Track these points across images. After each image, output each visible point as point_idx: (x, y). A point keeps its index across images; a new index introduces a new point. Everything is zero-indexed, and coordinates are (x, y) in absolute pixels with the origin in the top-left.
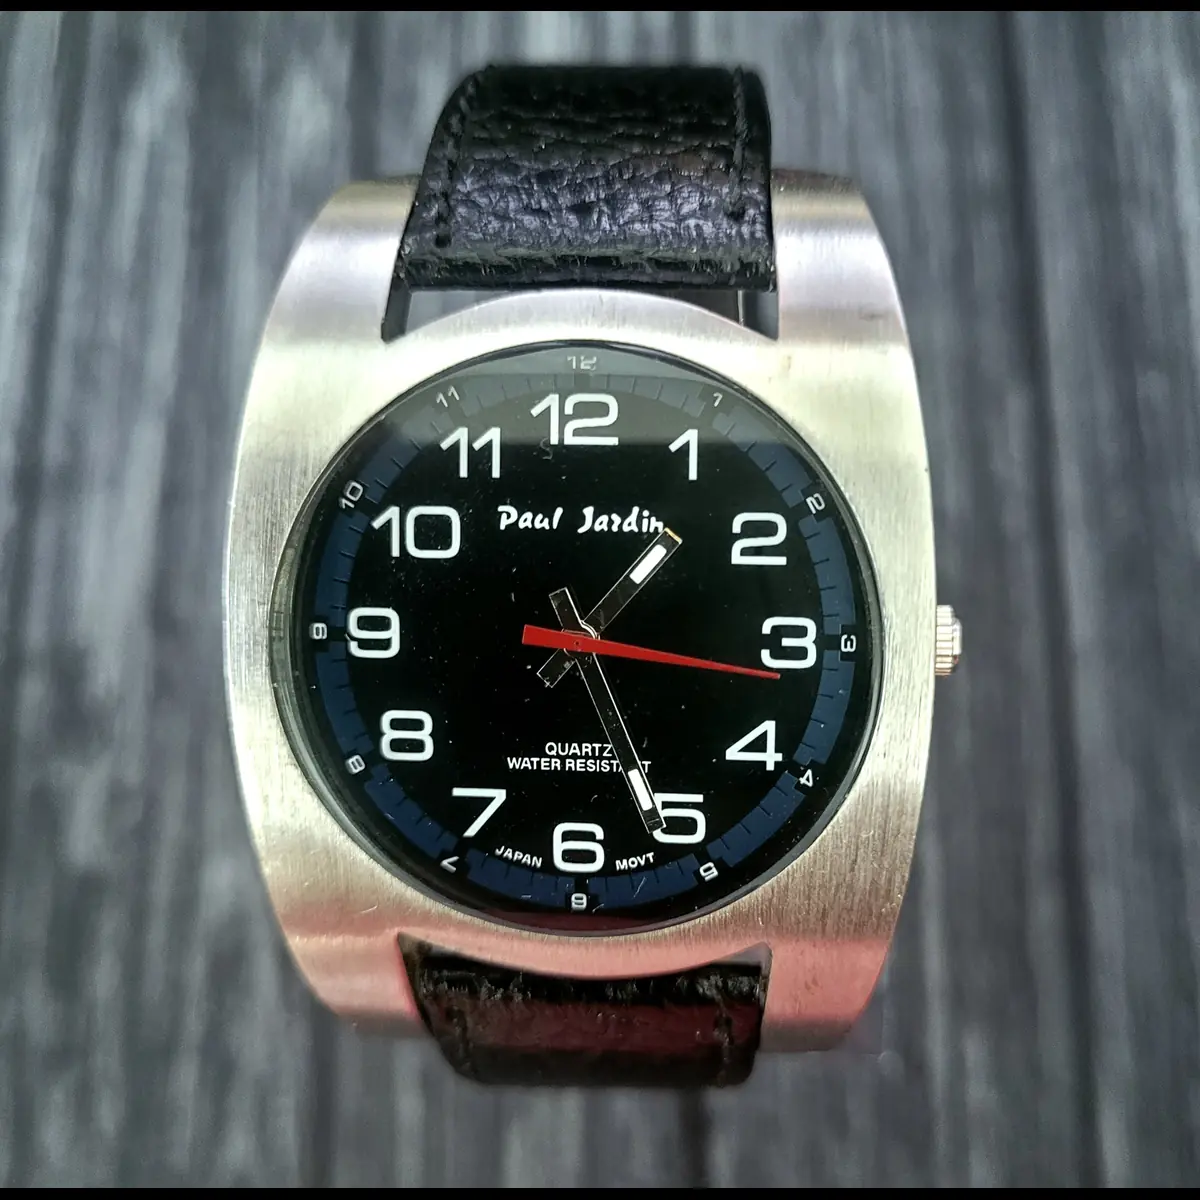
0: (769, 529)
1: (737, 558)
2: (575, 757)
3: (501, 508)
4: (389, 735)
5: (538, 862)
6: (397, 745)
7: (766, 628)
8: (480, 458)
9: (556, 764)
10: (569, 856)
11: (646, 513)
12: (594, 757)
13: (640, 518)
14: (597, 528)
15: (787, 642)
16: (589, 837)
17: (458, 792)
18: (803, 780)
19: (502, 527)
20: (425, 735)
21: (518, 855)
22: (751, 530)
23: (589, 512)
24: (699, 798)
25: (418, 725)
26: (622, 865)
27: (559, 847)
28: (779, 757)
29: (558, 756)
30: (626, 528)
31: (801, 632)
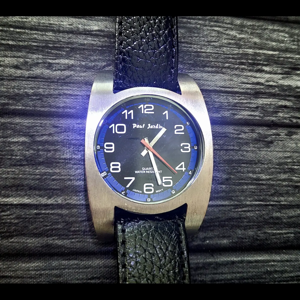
0: (181, 128)
1: (176, 133)
2: (148, 170)
3: (133, 124)
4: (112, 167)
5: (141, 192)
6: (113, 169)
7: (181, 145)
8: (129, 116)
9: (144, 172)
10: (147, 190)
11: (159, 125)
12: (151, 170)
13: (158, 126)
14: (151, 128)
15: (185, 148)
16: (151, 186)
17: (125, 178)
18: (189, 173)
19: (134, 128)
20: (119, 167)
21: (137, 191)
22: (178, 128)
23: (149, 125)
24: (171, 177)
25: (118, 165)
26: (157, 192)
27: (145, 188)
28: (185, 169)
29: (145, 170)
30: (156, 128)
31: (187, 146)
